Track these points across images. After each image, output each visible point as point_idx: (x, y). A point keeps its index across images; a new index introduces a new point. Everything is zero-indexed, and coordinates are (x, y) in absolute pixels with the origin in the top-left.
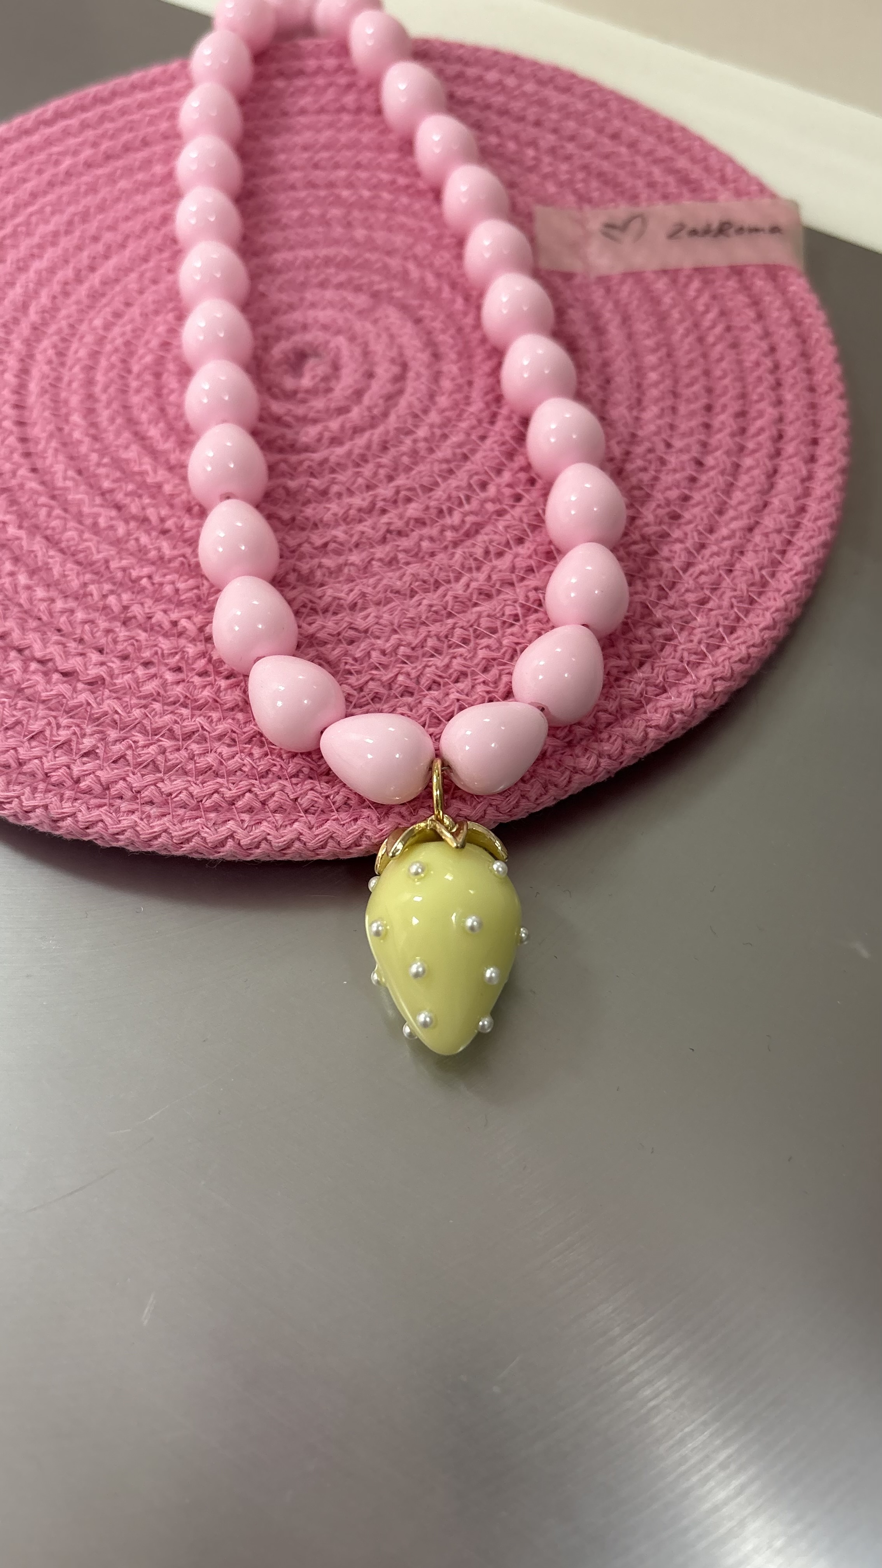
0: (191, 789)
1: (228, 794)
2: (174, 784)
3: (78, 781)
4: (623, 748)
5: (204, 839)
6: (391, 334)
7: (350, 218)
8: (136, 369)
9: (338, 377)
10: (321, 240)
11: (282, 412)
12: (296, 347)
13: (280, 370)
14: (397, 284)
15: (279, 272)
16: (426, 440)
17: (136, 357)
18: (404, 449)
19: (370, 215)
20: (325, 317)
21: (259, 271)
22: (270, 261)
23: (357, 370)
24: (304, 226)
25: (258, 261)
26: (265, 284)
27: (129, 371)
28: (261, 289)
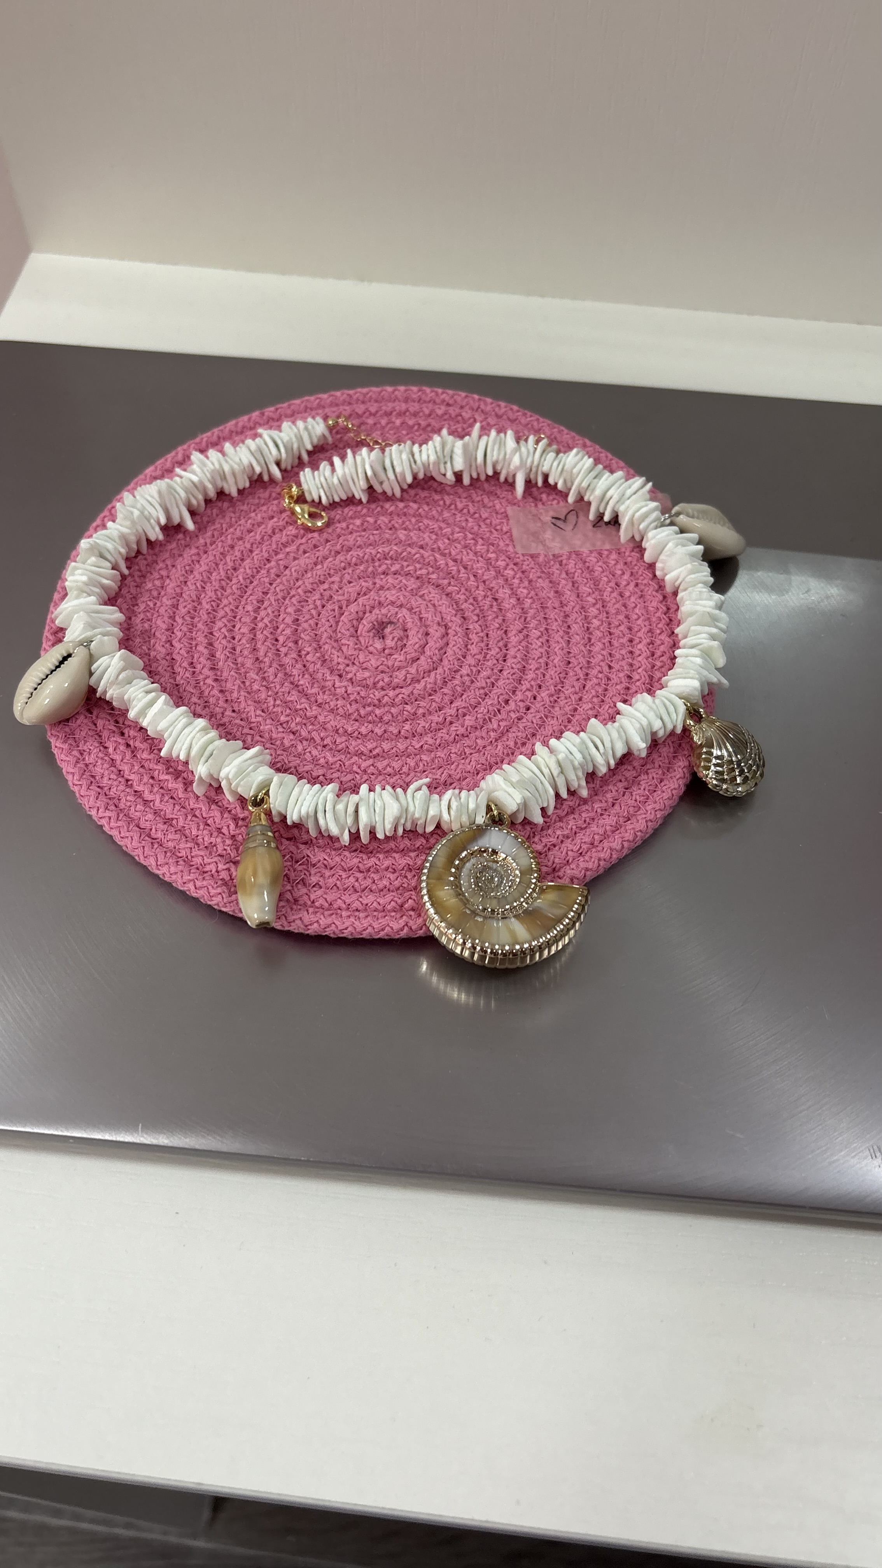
0: (378, 900)
1: (399, 901)
2: (369, 899)
3: (313, 902)
4: (611, 854)
5: (392, 928)
6: (434, 605)
7: (393, 522)
8: (281, 639)
9: (407, 637)
10: (377, 540)
11: (379, 664)
12: (377, 618)
13: (371, 634)
14: (431, 570)
15: (356, 565)
16: (468, 675)
17: (279, 631)
18: (456, 682)
19: (406, 520)
20: (391, 595)
21: (343, 564)
22: (349, 557)
23: (418, 632)
24: (365, 530)
25: (340, 557)
26: (349, 574)
27: (277, 640)
28: (347, 577)
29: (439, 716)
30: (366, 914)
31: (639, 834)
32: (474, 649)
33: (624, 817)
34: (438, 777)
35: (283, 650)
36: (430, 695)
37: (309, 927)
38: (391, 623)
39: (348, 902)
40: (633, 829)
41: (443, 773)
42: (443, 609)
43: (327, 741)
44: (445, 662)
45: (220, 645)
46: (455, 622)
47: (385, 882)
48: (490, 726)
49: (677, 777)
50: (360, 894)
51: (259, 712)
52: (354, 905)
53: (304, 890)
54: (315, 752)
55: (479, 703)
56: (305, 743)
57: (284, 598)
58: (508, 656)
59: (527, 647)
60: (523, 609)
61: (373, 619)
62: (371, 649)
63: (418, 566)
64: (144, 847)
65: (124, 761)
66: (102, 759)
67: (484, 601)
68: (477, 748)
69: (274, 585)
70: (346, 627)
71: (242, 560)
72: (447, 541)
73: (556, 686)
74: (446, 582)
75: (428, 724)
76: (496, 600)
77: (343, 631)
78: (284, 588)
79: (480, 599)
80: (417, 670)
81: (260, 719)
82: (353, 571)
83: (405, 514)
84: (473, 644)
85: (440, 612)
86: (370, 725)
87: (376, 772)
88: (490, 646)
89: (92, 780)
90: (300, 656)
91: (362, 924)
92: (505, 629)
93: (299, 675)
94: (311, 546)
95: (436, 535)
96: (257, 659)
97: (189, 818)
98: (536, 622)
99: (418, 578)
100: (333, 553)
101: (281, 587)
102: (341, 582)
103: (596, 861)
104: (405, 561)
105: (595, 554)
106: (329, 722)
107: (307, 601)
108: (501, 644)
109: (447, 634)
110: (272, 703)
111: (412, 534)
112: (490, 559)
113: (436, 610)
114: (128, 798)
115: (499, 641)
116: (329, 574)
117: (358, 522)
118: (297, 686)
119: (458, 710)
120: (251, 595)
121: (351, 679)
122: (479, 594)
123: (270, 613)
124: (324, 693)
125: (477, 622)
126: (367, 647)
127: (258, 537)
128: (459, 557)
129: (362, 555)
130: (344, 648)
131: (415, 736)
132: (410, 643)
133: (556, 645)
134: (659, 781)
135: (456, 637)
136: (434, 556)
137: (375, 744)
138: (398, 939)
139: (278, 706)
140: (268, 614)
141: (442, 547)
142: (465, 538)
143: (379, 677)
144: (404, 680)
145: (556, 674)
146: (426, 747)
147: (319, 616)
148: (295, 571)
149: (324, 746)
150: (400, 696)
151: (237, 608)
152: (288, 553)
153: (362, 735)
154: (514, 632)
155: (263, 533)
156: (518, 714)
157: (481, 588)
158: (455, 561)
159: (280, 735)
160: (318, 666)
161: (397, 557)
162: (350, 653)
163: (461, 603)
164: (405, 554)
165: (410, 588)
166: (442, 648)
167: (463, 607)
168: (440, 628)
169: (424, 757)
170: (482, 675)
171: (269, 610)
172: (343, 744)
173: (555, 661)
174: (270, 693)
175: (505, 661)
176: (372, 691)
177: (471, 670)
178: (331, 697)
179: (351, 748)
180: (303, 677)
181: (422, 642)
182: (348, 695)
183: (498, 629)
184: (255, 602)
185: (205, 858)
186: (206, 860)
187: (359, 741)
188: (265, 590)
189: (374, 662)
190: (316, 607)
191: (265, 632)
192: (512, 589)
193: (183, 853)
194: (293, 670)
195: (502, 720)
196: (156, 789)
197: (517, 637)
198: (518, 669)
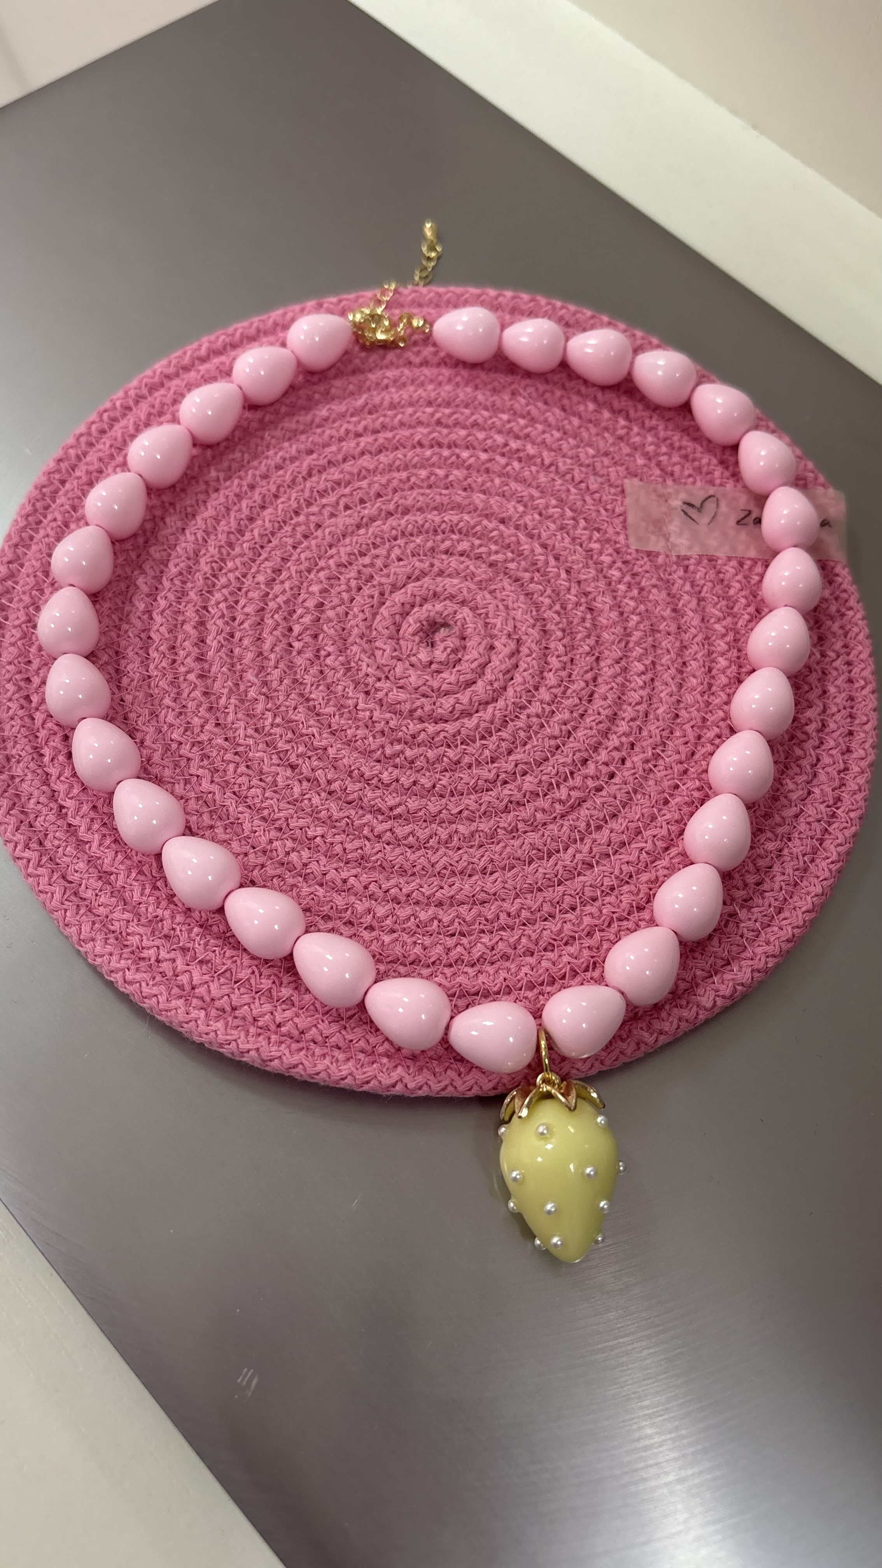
6: (507, 607)
7: (469, 480)
8: (297, 629)
9: (465, 648)
10: (445, 503)
11: (420, 682)
12: (428, 617)
13: (417, 639)
14: (510, 555)
15: (412, 535)
16: (538, 716)
17: (295, 616)
18: (520, 724)
19: (487, 479)
20: (451, 584)
21: (394, 532)
22: (403, 522)
23: (480, 644)
24: (430, 487)
25: (392, 522)
26: (400, 547)
27: (290, 630)
28: (397, 551)
29: (489, 771)
30: (347, 1055)
32: (551, 679)
35: (297, 645)
36: (483, 738)
37: (269, 1063)
38: (445, 625)
39: (326, 1033)
41: (482, 856)
42: (518, 615)
43: (336, 786)
44: (510, 691)
45: (215, 625)
46: (531, 636)
48: (557, 795)
49: (804, 909)
51: (250, 731)
54: (316, 800)
55: (546, 759)
57: (309, 571)
58: (596, 696)
59: (623, 685)
60: (625, 628)
61: (423, 617)
62: (413, 659)
63: (494, 548)
64: (66, 911)
65: (62, 778)
66: (34, 772)
67: (575, 611)
68: (535, 824)
69: (298, 550)
70: (385, 624)
71: (263, 508)
72: (537, 517)
73: (654, 749)
74: (527, 575)
75: (473, 781)
76: (591, 610)
77: (380, 629)
78: (310, 556)
79: (570, 606)
80: (471, 699)
81: (251, 742)
82: (406, 543)
83: (487, 471)
84: (551, 670)
85: (514, 619)
86: (396, 772)
87: (393, 840)
88: (573, 677)
89: (16, 800)
90: (318, 657)
91: (340, 1071)
92: (597, 654)
93: (312, 685)
94: (357, 500)
95: (525, 506)
96: (261, 654)
97: (133, 875)
98: (641, 651)
99: (491, 565)
100: (383, 514)
101: (308, 554)
102: (388, 556)
103: (676, 1021)
104: (479, 538)
105: (734, 563)
106: (341, 759)
107: (339, 579)
108: (589, 676)
109: (518, 651)
110: (270, 720)
111: (492, 501)
112: (591, 550)
113: (508, 614)
114: (57, 834)
115: (587, 672)
116: (374, 544)
117: (423, 473)
118: (308, 700)
119: (516, 766)
120: (266, 559)
121: (381, 700)
122: (569, 599)
123: (287, 589)
124: (341, 715)
125: (560, 640)
126: (409, 656)
127: (288, 478)
128: (549, 542)
129: (421, 522)
130: (378, 653)
131: (453, 795)
132: (466, 657)
133: (664, 687)
134: (778, 910)
135: (529, 659)
136: (517, 536)
137: (398, 800)
138: (388, 1096)
139: (278, 725)
140: (284, 591)
141: (530, 525)
142: (562, 516)
143: (418, 703)
144: (451, 712)
145: (657, 731)
146: (466, 813)
147: (352, 601)
148: (330, 533)
149: (330, 793)
150: (442, 734)
151: (244, 576)
152: (324, 506)
153: (382, 783)
154: (609, 661)
155: (295, 473)
156: (597, 783)
157: (573, 591)
158: (544, 546)
159: (273, 769)
160: (339, 675)
161: (468, 531)
162: (383, 662)
163: (543, 609)
164: (478, 528)
165: (478, 578)
166: (508, 671)
167: (545, 616)
168: (510, 642)
169: (462, 828)
170: (556, 719)
171: (287, 585)
172: (356, 794)
173: (660, 711)
174: (269, 706)
175: (590, 701)
176: (405, 722)
177: (543, 708)
178: (350, 722)
179: (365, 800)
180: (317, 688)
181: (482, 660)
182: (373, 722)
183: (588, 654)
184: (269, 571)
185: (144, 938)
186: (145, 943)
187: (378, 793)
188: (285, 556)
189: (414, 679)
190: (349, 590)
191: (276, 616)
192: (615, 598)
193: (116, 926)
194: (306, 677)
195: (573, 788)
196: (96, 826)
197: (612, 669)
198: (607, 716)
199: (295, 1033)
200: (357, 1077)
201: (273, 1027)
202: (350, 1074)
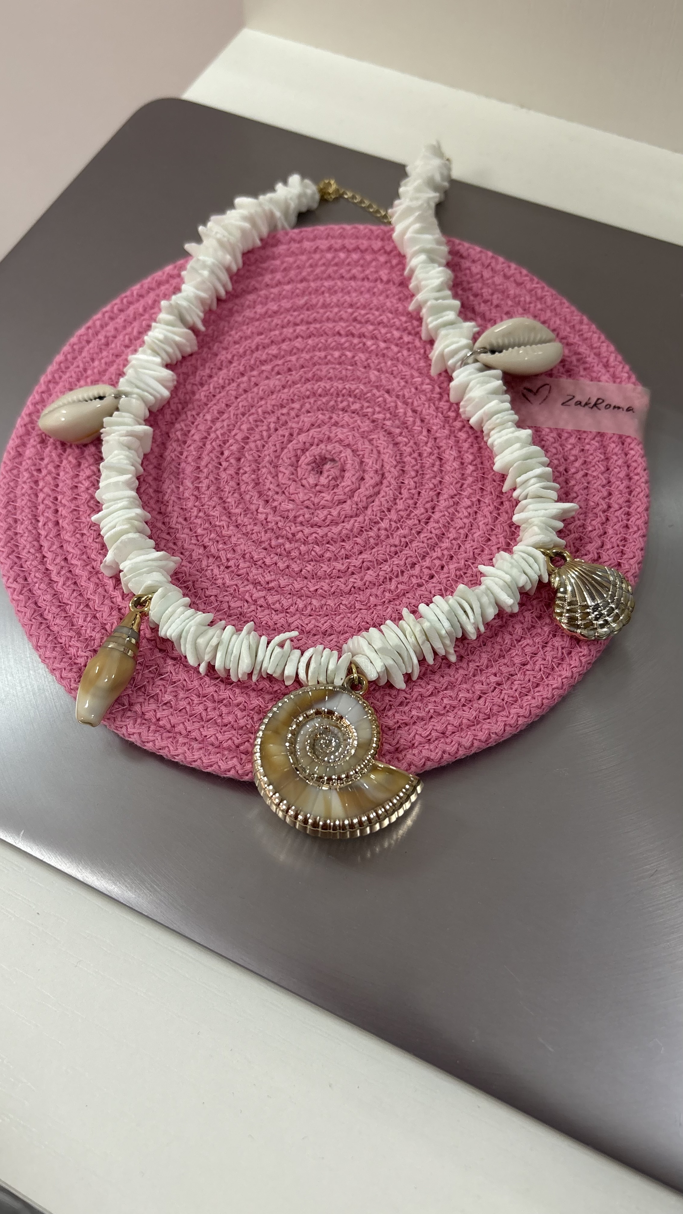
4: (458, 749)
6: (379, 452)
7: (369, 361)
8: (226, 453)
9: (343, 477)
10: (349, 375)
11: (306, 498)
12: (321, 453)
13: (310, 467)
14: (388, 415)
15: (320, 396)
16: (386, 529)
17: (228, 444)
18: (371, 534)
19: (382, 361)
20: (340, 433)
21: (308, 393)
22: (316, 387)
23: (354, 475)
24: (340, 364)
25: (309, 386)
26: (310, 403)
27: (222, 453)
28: (307, 406)
29: (343, 564)
30: (201, 745)
31: (493, 736)
32: (400, 505)
33: (485, 714)
34: (320, 625)
35: (224, 464)
36: (343, 541)
37: (146, 744)
38: (333, 460)
39: (189, 728)
40: (489, 729)
42: (386, 457)
43: (231, 563)
44: (369, 511)
46: (392, 473)
47: (230, 718)
48: (388, 587)
49: (554, 686)
50: (203, 723)
51: (181, 520)
52: (194, 734)
53: (153, 706)
55: (386, 560)
56: (211, 560)
57: (243, 414)
58: (432, 520)
59: (454, 514)
60: (463, 474)
61: (316, 453)
62: (304, 482)
63: (377, 409)
64: (32, 625)
65: (48, 538)
66: (30, 531)
67: (428, 459)
68: (369, 605)
69: (239, 400)
70: (289, 455)
71: (220, 369)
72: (413, 390)
73: (466, 561)
74: (398, 431)
75: (330, 570)
76: (441, 459)
77: (285, 458)
78: (246, 404)
79: (425, 455)
80: (339, 513)
81: (179, 526)
82: (315, 401)
83: (384, 355)
84: (402, 498)
85: (383, 460)
86: (276, 558)
87: (264, 604)
88: (418, 505)
89: (15, 549)
90: (237, 474)
91: (193, 755)
92: (438, 491)
93: (229, 492)
94: (285, 369)
95: (406, 382)
96: (199, 467)
97: (82, 607)
98: (471, 491)
99: (373, 421)
100: (303, 380)
102: (300, 410)
103: (440, 753)
104: (368, 402)
105: (554, 434)
106: (239, 545)
107: (263, 422)
108: (428, 506)
109: (382, 483)
110: (195, 513)
111: (383, 376)
112: (449, 417)
113: (379, 457)
114: (37, 575)
115: (427, 502)
116: (292, 400)
117: (337, 354)
118: (224, 502)
119: (363, 562)
120: (215, 404)
121: (276, 507)
122: (425, 450)
123: (225, 425)
124: (246, 515)
125: (413, 478)
126: (301, 479)
127: (241, 350)
128: (419, 409)
129: (328, 387)
130: (280, 475)
131: (313, 579)
132: (343, 484)
133: (482, 518)
134: (535, 685)
135: (388, 488)
136: (396, 402)
137: (273, 577)
138: (224, 778)
139: (200, 517)
140: (222, 427)
141: (407, 395)
142: (432, 391)
143: (301, 512)
144: (324, 521)
145: (471, 549)
146: (320, 591)
147: (269, 438)
148: (262, 390)
149: (227, 567)
150: (314, 535)
151: (198, 414)
152: (263, 371)
153: (265, 565)
154: (446, 496)
155: (247, 348)
156: (419, 581)
157: (429, 445)
158: (415, 411)
159: (191, 547)
160: (250, 487)
161: (361, 396)
162: (283, 482)
163: (405, 455)
164: (369, 395)
165: (362, 430)
166: (371, 496)
167: (405, 460)
168: (376, 476)
169: (314, 602)
170: (399, 533)
171: (225, 423)
172: (245, 570)
173: (475, 535)
174: (197, 504)
175: (427, 523)
176: (289, 524)
177: (391, 524)
178: (251, 520)
179: (251, 575)
180: (232, 494)
181: (353, 487)
182: (267, 522)
183: (431, 489)
184: (216, 412)
185: (80, 650)
186: (80, 653)
187: (260, 570)
188: (228, 403)
189: (301, 496)
190: (269, 429)
191: (214, 444)
192: (460, 452)
193: (62, 641)
194: (226, 486)
195: (402, 583)
196: (63, 572)
197: (447, 502)
198: (436, 535)
199: (168, 727)
200: (204, 761)
201: (154, 720)
202: (200, 758)
